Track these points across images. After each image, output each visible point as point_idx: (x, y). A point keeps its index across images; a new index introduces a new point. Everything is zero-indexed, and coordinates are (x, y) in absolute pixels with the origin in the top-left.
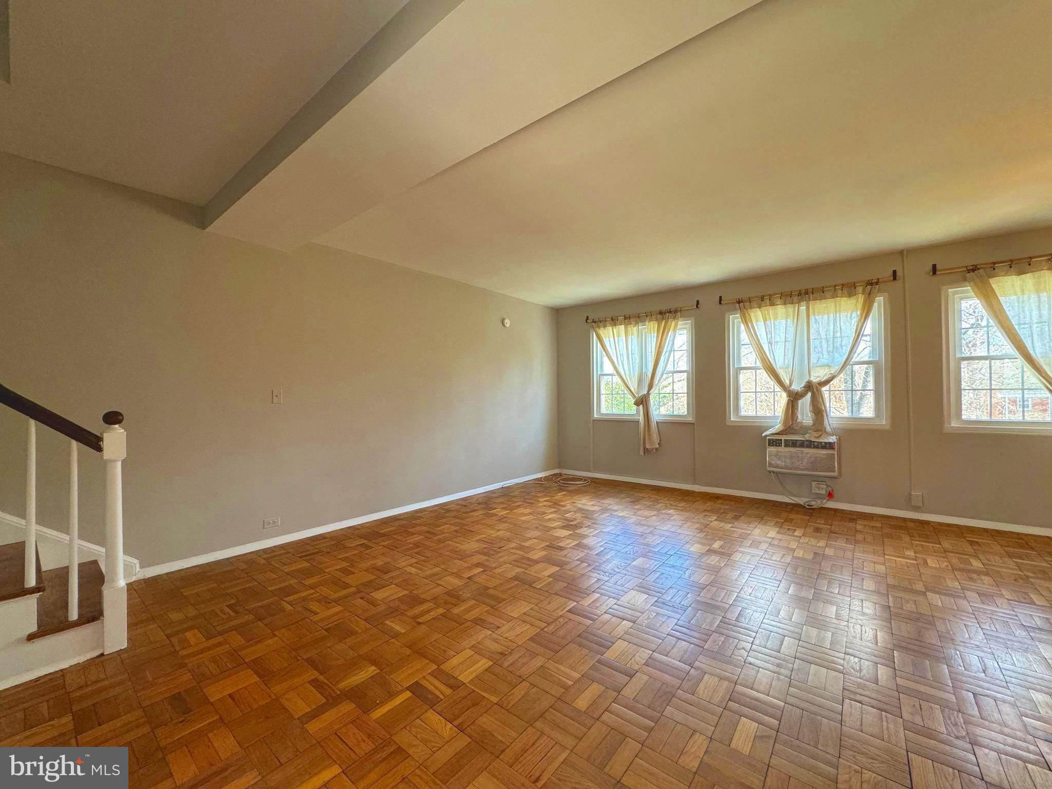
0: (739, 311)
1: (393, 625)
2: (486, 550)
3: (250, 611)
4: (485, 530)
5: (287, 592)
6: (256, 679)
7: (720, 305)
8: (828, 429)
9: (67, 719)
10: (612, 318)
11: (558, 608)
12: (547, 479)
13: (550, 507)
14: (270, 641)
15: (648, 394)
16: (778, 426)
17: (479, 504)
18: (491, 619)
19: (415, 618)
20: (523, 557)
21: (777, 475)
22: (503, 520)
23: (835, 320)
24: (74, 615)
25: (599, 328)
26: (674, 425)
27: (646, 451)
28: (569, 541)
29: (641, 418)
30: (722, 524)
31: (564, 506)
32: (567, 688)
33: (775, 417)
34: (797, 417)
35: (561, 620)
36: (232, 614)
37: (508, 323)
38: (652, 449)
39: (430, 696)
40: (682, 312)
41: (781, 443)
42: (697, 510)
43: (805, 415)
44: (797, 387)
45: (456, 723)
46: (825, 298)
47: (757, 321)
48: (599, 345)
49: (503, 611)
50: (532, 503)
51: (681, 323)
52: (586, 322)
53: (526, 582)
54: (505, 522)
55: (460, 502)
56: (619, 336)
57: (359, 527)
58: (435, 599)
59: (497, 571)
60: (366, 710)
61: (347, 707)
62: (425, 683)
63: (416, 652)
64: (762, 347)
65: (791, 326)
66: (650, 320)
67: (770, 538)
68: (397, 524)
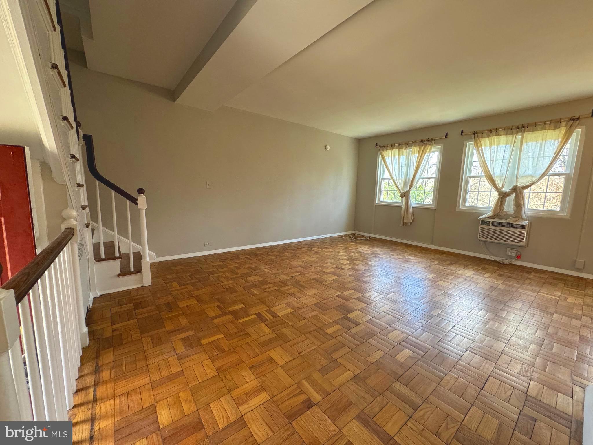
0: (474, 140)
1: (253, 290)
2: (304, 266)
3: (196, 278)
4: (306, 257)
5: (211, 273)
6: (197, 302)
7: (461, 136)
8: (524, 216)
9: (132, 305)
10: (391, 144)
11: (331, 294)
12: (346, 235)
13: (343, 249)
14: (204, 290)
15: (409, 191)
16: (489, 213)
17: (307, 245)
18: (298, 294)
19: (263, 289)
20: (321, 271)
21: (485, 243)
22: (316, 253)
23: (541, 145)
24: (132, 270)
25: (383, 151)
26: (424, 210)
27: (404, 224)
28: (348, 266)
29: (403, 205)
30: (440, 266)
31: (351, 250)
32: (325, 325)
33: (489, 208)
34: (504, 208)
35: (331, 299)
36: (190, 278)
37: (328, 148)
38: (408, 223)
39: (263, 318)
40: (436, 141)
41: (490, 224)
42: (427, 258)
43: (509, 207)
44: (506, 189)
45: (272, 329)
46: (536, 130)
47: (485, 146)
48: (382, 161)
49: (305, 292)
50: (334, 247)
51: (434, 147)
52: (376, 147)
53: (320, 282)
54: (318, 254)
55: (297, 244)
56: (394, 155)
57: (247, 250)
58: (274, 283)
59: (306, 275)
60: (237, 319)
61: (230, 317)
62: (262, 313)
63: (262, 302)
64: (486, 163)
65: (509, 149)
66: (415, 146)
67: (467, 276)
68: (264, 250)
